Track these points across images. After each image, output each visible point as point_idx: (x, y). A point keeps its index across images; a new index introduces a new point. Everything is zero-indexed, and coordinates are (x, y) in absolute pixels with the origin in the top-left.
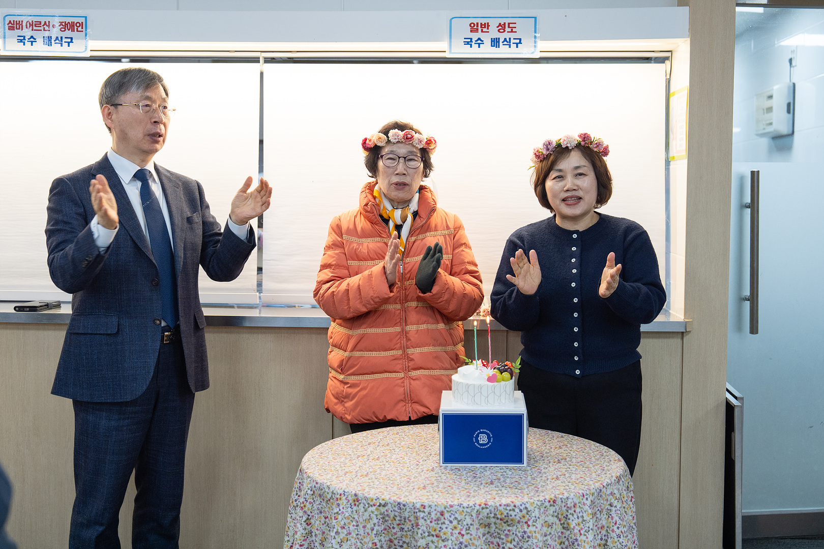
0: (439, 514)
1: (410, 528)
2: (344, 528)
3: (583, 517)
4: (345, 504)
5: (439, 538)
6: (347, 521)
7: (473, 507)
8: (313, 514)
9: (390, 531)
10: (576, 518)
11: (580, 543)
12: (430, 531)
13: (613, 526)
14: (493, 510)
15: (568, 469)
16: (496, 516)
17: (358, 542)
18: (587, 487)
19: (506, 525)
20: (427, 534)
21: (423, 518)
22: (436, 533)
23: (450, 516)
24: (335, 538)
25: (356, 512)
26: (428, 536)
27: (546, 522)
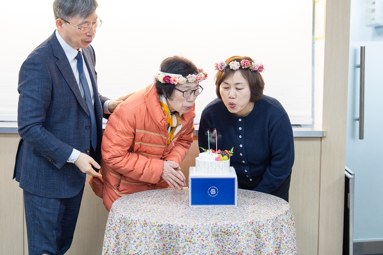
0: (191, 229)
1: (175, 238)
2: (138, 239)
3: (267, 231)
4: (139, 226)
5: (191, 243)
6: (140, 235)
7: (209, 226)
8: (120, 233)
9: (164, 240)
10: (264, 232)
11: (266, 245)
12: (186, 239)
13: (283, 237)
14: (220, 227)
15: (259, 208)
16: (221, 231)
17: (146, 246)
18: (269, 216)
19: (227, 235)
20: (184, 240)
21: (182, 232)
22: (189, 240)
23: (197, 231)
24: (133, 244)
25: (145, 230)
26: (185, 241)
27: (248, 234)
